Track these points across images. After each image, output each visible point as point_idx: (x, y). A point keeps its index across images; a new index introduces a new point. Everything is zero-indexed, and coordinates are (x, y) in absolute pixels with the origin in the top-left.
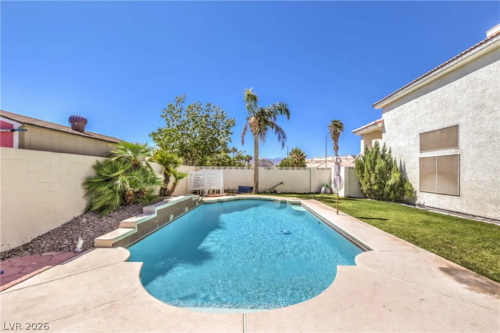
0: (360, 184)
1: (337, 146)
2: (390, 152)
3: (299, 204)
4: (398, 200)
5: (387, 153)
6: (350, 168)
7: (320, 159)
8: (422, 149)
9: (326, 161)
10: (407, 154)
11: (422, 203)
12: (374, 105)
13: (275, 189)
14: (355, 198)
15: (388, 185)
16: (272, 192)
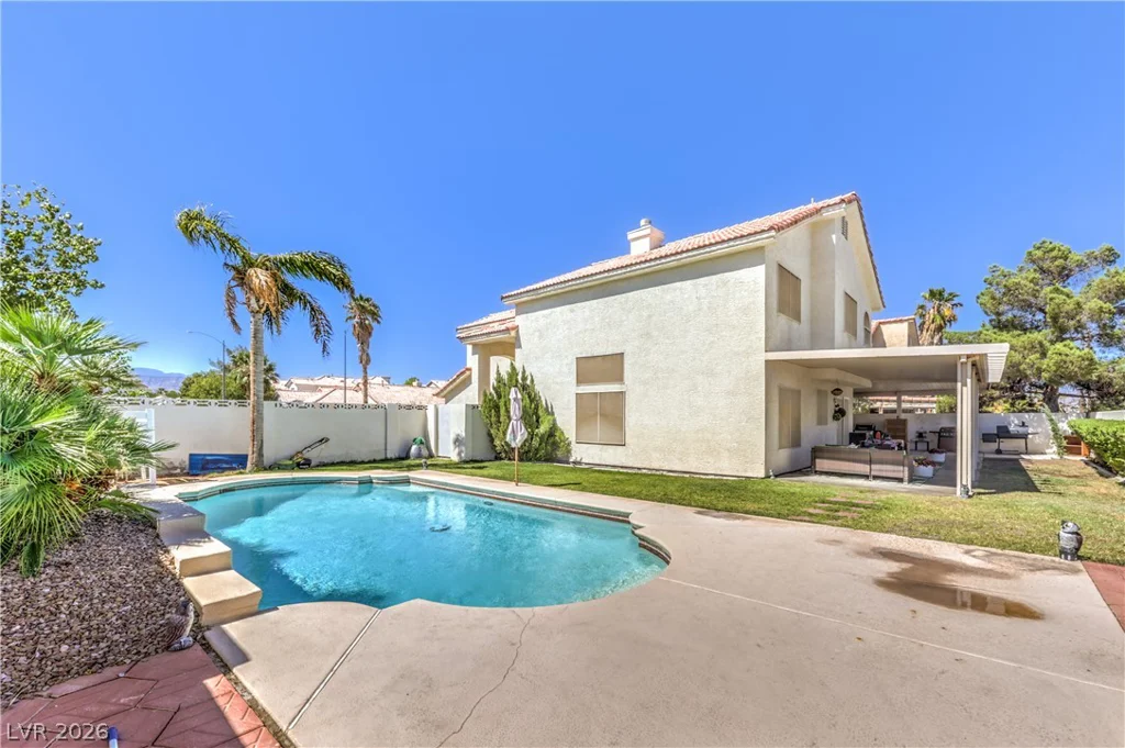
0: (490, 435)
1: (368, 355)
2: (532, 381)
3: (407, 481)
4: (549, 459)
5: (528, 382)
6: (474, 407)
7: (311, 383)
8: (579, 381)
9: (345, 388)
10: (558, 387)
11: (578, 459)
12: (502, 298)
13: (307, 455)
14: (482, 461)
15: (537, 435)
16: (298, 465)
